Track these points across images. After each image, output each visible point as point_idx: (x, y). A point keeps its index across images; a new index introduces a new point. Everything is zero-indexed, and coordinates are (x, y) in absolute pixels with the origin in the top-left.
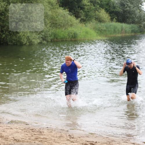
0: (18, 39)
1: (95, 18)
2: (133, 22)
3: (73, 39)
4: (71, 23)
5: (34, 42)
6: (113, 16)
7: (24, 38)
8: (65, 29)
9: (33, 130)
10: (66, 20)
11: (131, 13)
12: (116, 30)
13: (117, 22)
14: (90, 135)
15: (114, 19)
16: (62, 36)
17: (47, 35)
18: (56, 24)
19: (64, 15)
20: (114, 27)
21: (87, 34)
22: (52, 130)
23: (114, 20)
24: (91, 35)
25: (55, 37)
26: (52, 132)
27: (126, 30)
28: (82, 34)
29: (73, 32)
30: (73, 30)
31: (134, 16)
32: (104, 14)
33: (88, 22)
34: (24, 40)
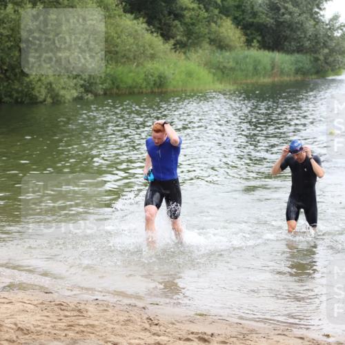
0: (26, 90)
1: (208, 40)
2: (300, 50)
3: (156, 90)
4: (152, 52)
5: (64, 97)
6: (252, 34)
7: (40, 87)
8: (137, 66)
9: (62, 305)
10: (140, 44)
11: (295, 27)
12: (259, 68)
13: (260, 49)
14: (198, 317)
15: (253, 42)
16: (130, 82)
17: (94, 79)
18: (117, 53)
19: (136, 31)
20: (255, 61)
21: (190, 77)
22: (108, 306)
23: (253, 44)
24: (198, 79)
25: (113, 83)
26: (106, 310)
27: (283, 67)
28: (178, 77)
29: (157, 74)
30: (157, 69)
31: (303, 36)
32: (229, 31)
33: (193, 49)
34: (39, 92)
